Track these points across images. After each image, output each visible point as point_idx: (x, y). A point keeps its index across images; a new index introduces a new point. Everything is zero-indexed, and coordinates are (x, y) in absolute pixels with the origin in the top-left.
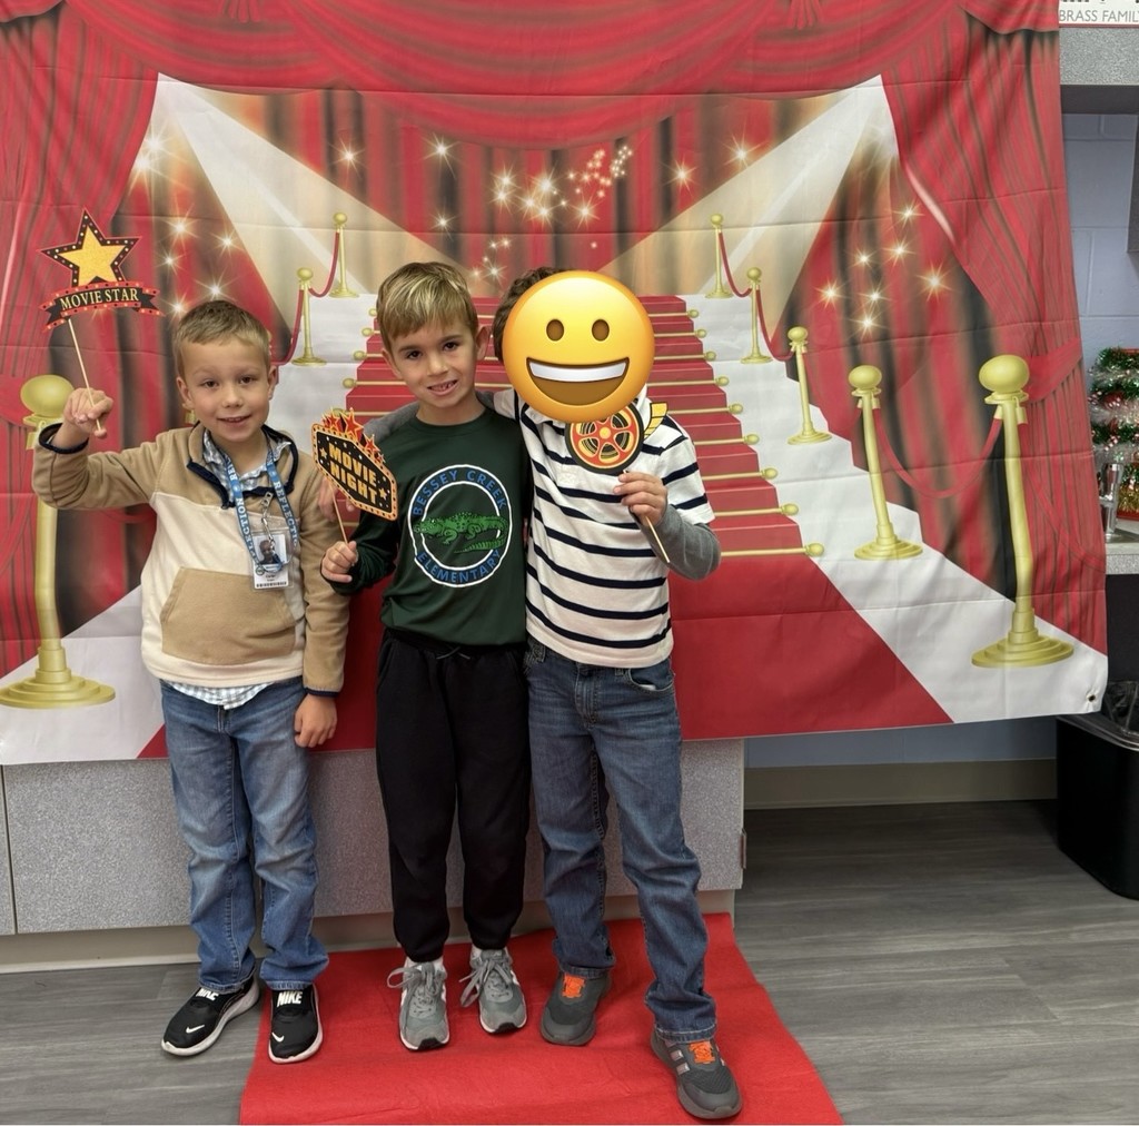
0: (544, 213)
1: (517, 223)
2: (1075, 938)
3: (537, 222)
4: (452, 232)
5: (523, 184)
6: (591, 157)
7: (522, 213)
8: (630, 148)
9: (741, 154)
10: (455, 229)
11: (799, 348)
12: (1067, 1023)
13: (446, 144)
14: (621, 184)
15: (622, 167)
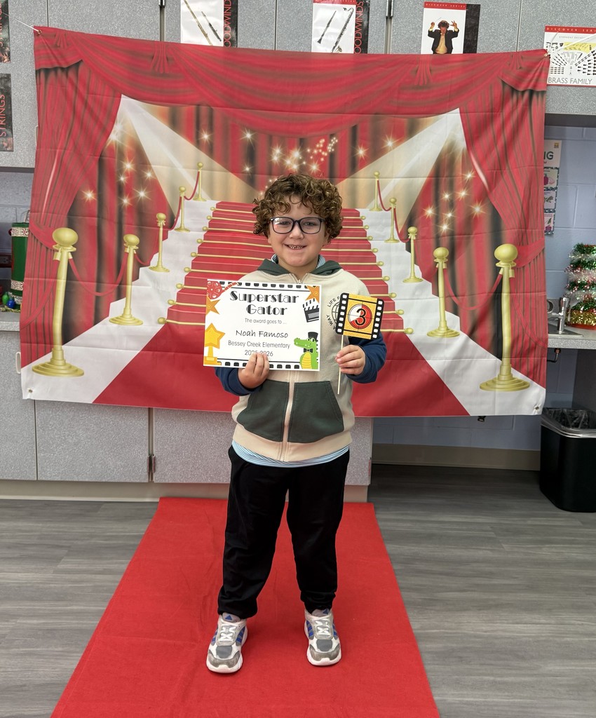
0: (295, 167)
1: (282, 170)
4: (251, 174)
5: (286, 153)
6: (318, 142)
7: (285, 166)
8: (337, 138)
9: (390, 143)
10: (253, 172)
13: (251, 133)
14: (332, 155)
15: (333, 147)
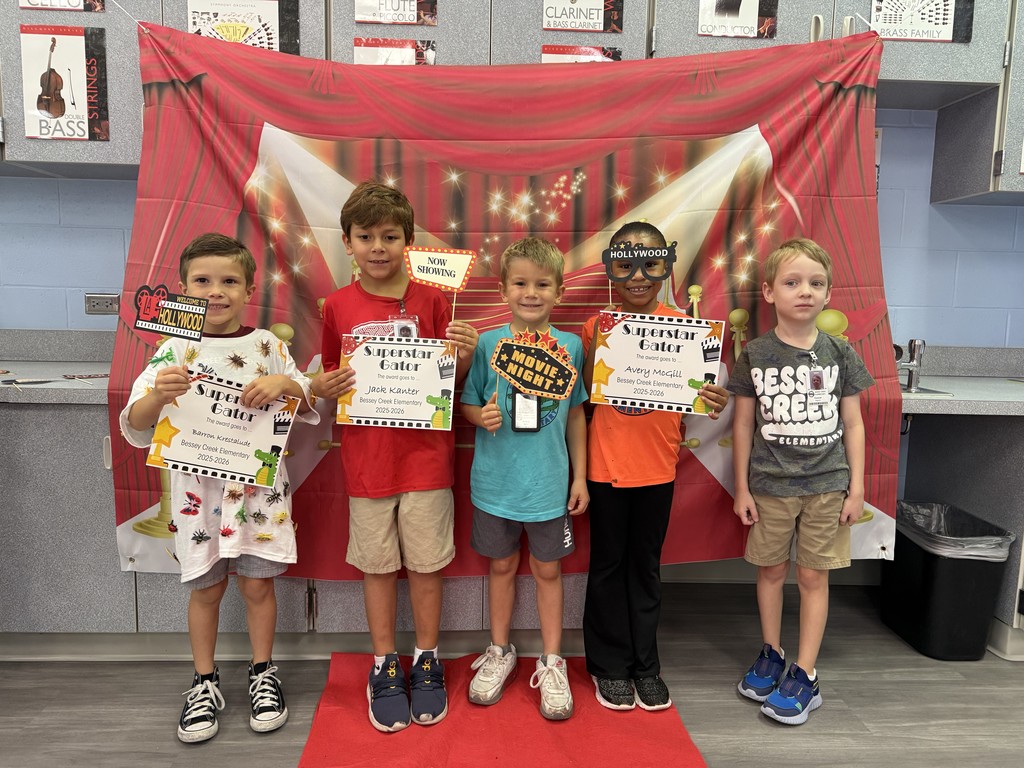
0: (524, 218)
1: (504, 224)
2: (886, 677)
3: (518, 224)
4: (459, 232)
5: (510, 199)
6: (557, 181)
7: (508, 218)
8: (584, 174)
9: (661, 178)
10: (461, 230)
11: (695, 299)
12: (878, 735)
13: (457, 173)
14: (577, 198)
15: (579, 187)
